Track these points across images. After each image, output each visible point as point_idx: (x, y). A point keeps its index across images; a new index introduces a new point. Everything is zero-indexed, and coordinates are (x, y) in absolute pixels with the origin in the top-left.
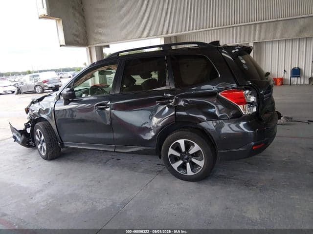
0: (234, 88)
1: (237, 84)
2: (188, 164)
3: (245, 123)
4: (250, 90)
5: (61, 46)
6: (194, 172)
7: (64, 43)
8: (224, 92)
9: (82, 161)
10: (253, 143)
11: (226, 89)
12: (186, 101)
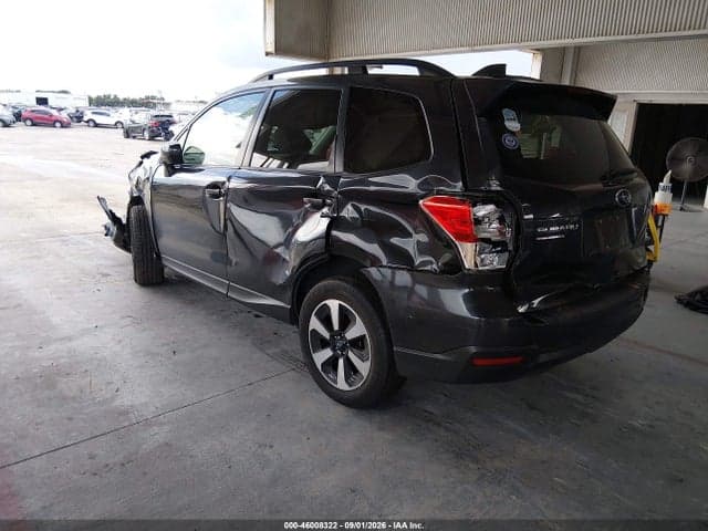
0: (454, 194)
1: (463, 183)
2: (341, 361)
3: (467, 291)
4: (497, 206)
5: (267, 54)
6: (350, 386)
7: (271, 49)
8: (431, 201)
9: (192, 302)
10: (473, 349)
11: (439, 193)
12: (357, 209)
